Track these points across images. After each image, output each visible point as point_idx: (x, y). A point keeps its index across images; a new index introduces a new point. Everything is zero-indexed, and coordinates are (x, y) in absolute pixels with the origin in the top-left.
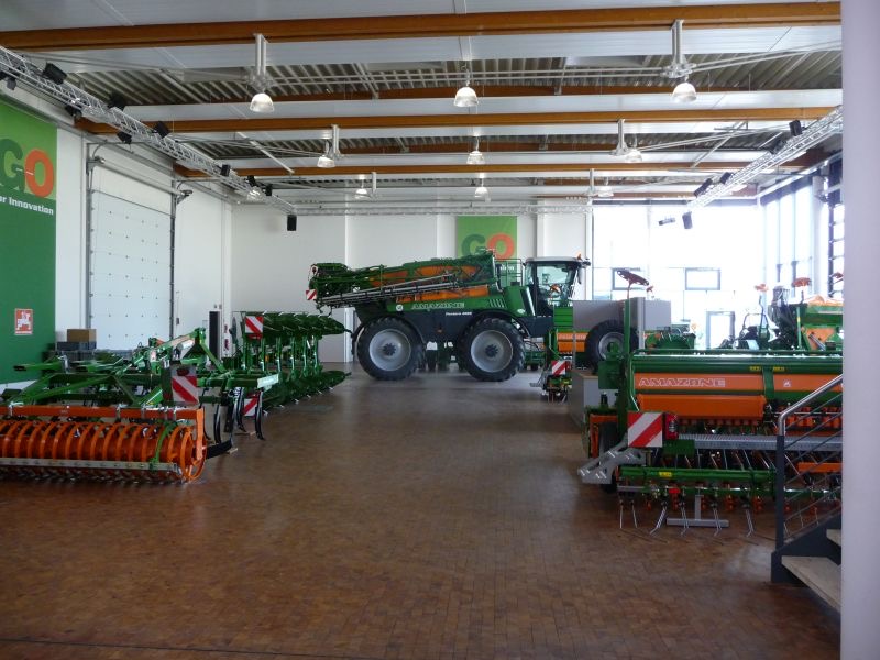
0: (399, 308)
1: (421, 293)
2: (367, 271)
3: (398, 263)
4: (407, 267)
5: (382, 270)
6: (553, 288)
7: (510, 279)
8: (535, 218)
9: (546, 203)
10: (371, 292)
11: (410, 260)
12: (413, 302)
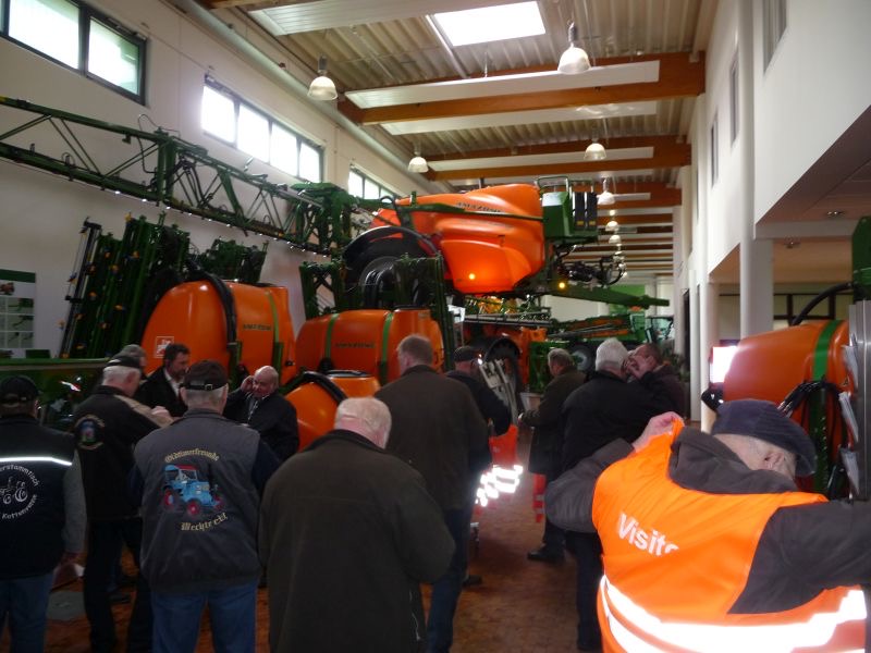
0: (585, 340)
1: (595, 333)
2: (568, 323)
3: (584, 319)
4: (587, 320)
5: (576, 322)
6: (662, 330)
7: (640, 326)
8: (655, 286)
9: (663, 278)
10: (572, 333)
11: (589, 316)
12: (591, 338)
